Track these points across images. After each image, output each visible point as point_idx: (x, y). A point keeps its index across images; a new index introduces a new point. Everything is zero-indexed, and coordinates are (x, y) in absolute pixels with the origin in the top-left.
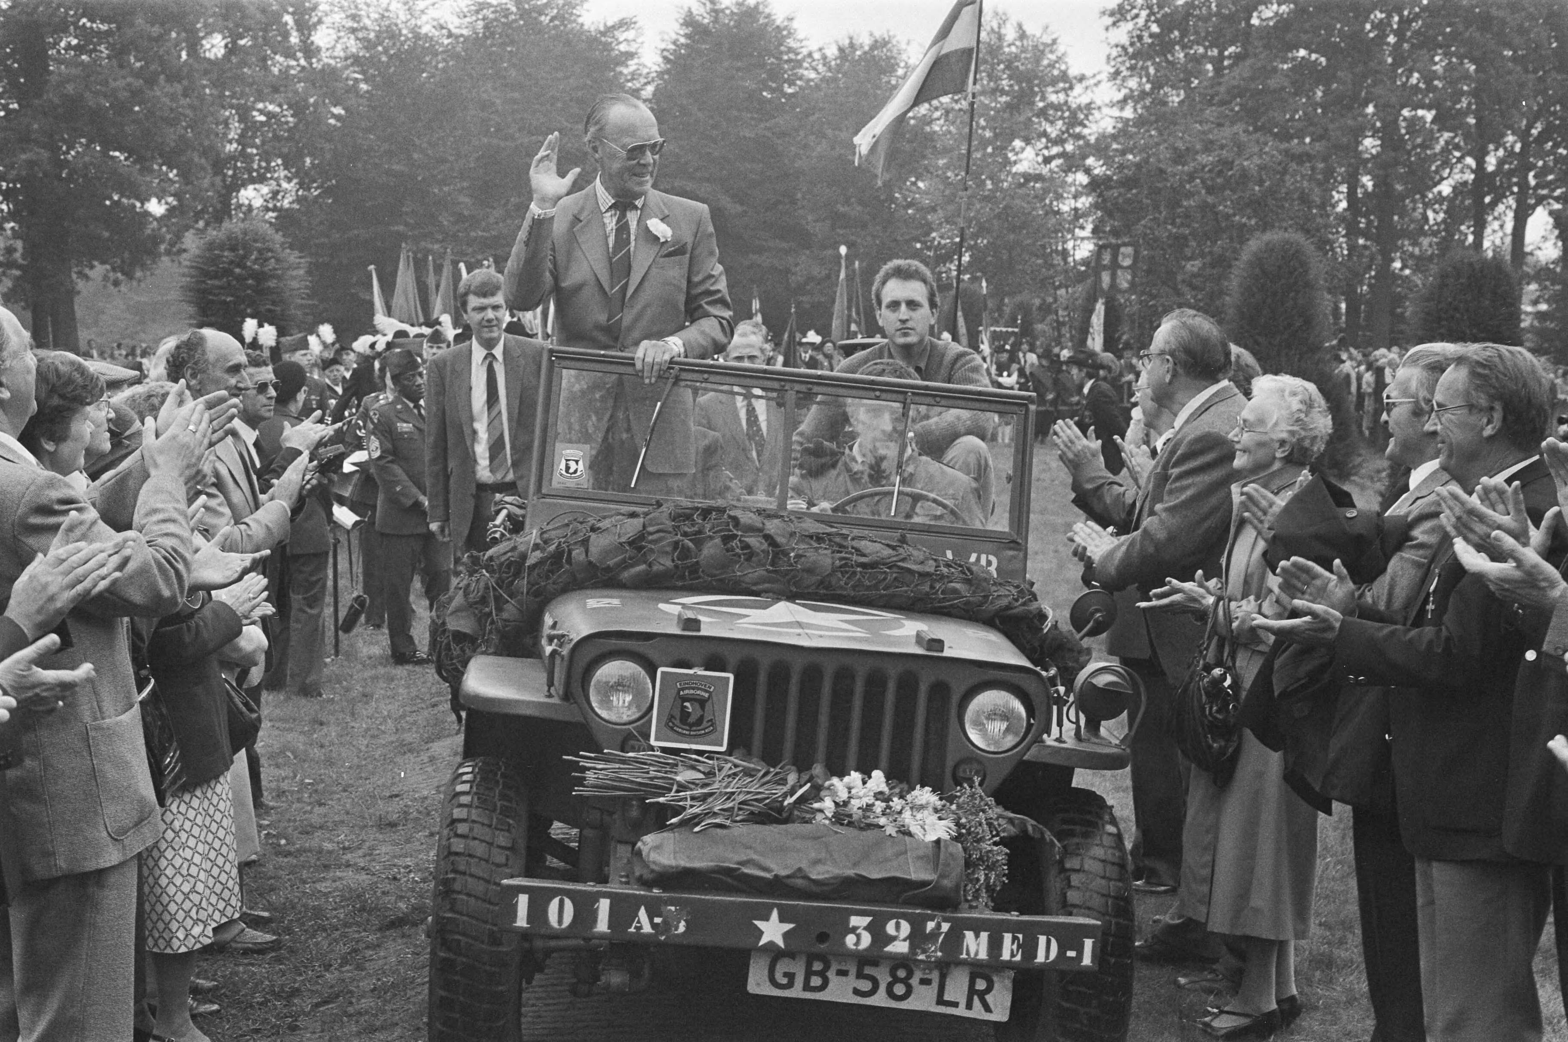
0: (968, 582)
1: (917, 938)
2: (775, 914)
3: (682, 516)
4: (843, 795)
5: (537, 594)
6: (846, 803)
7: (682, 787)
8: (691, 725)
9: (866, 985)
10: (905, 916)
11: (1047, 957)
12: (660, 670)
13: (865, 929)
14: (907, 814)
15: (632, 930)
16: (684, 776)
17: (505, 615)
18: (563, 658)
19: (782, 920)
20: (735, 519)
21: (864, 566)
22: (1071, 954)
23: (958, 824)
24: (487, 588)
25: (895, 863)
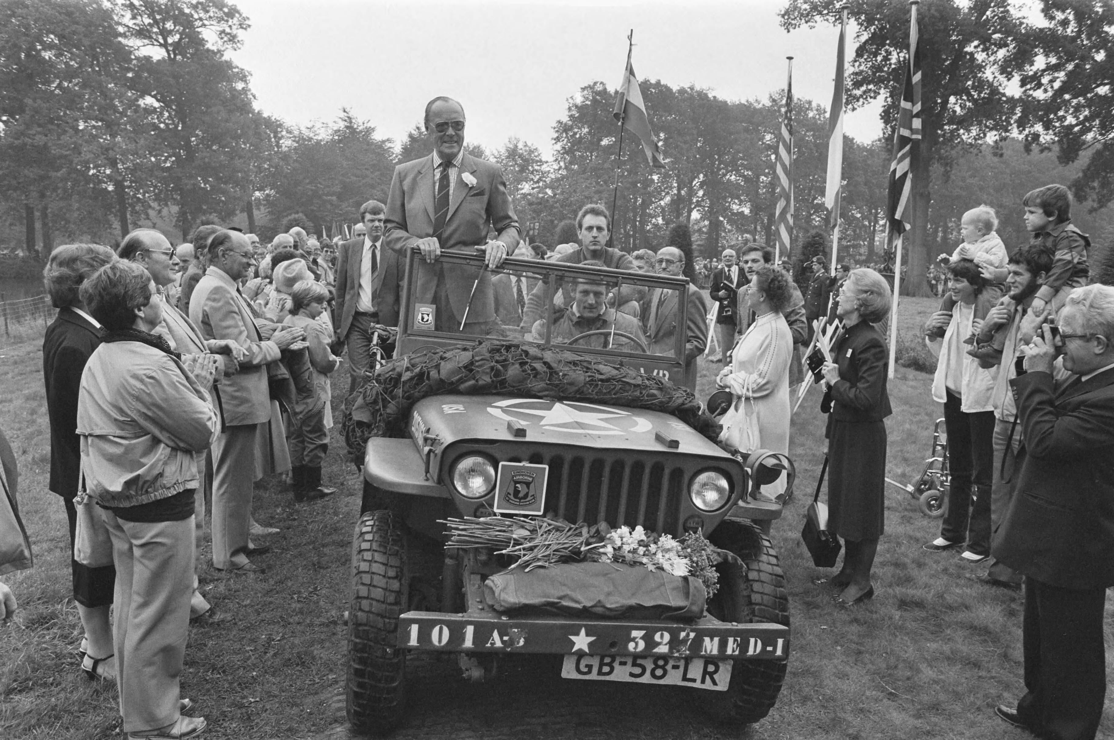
0: (660, 389)
1: (674, 643)
2: (583, 632)
3: (495, 350)
4: (618, 543)
5: (408, 398)
6: (620, 548)
7: (517, 543)
8: (520, 499)
9: (638, 671)
10: (666, 629)
11: (755, 651)
12: (501, 464)
13: (642, 638)
14: (659, 555)
15: (489, 645)
16: (518, 533)
17: (388, 411)
18: (436, 455)
19: (587, 635)
20: (527, 353)
21: (602, 380)
22: (770, 649)
23: (692, 561)
24: (377, 394)
25: (657, 592)
